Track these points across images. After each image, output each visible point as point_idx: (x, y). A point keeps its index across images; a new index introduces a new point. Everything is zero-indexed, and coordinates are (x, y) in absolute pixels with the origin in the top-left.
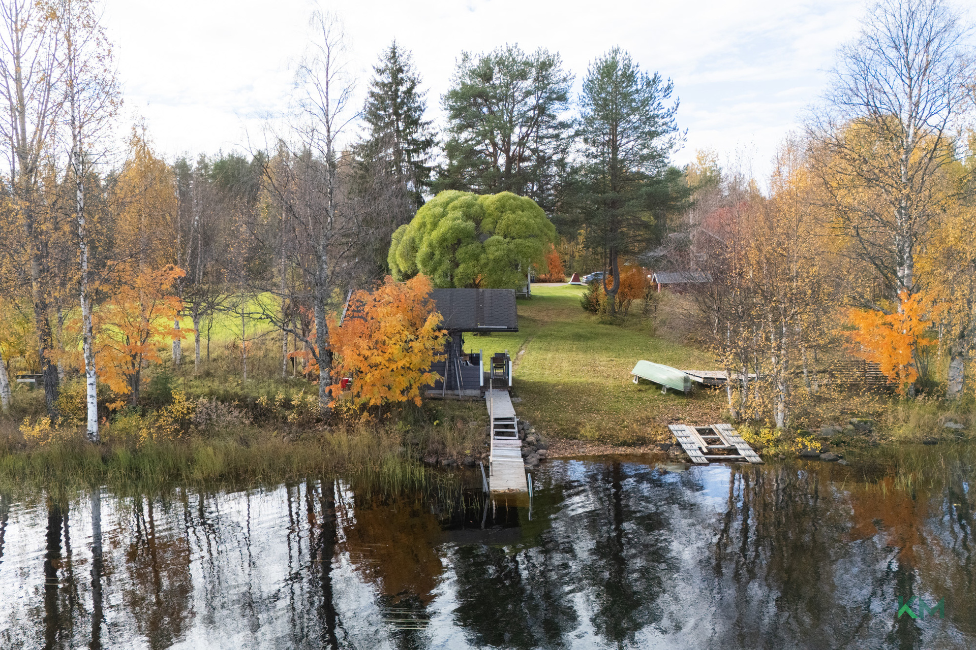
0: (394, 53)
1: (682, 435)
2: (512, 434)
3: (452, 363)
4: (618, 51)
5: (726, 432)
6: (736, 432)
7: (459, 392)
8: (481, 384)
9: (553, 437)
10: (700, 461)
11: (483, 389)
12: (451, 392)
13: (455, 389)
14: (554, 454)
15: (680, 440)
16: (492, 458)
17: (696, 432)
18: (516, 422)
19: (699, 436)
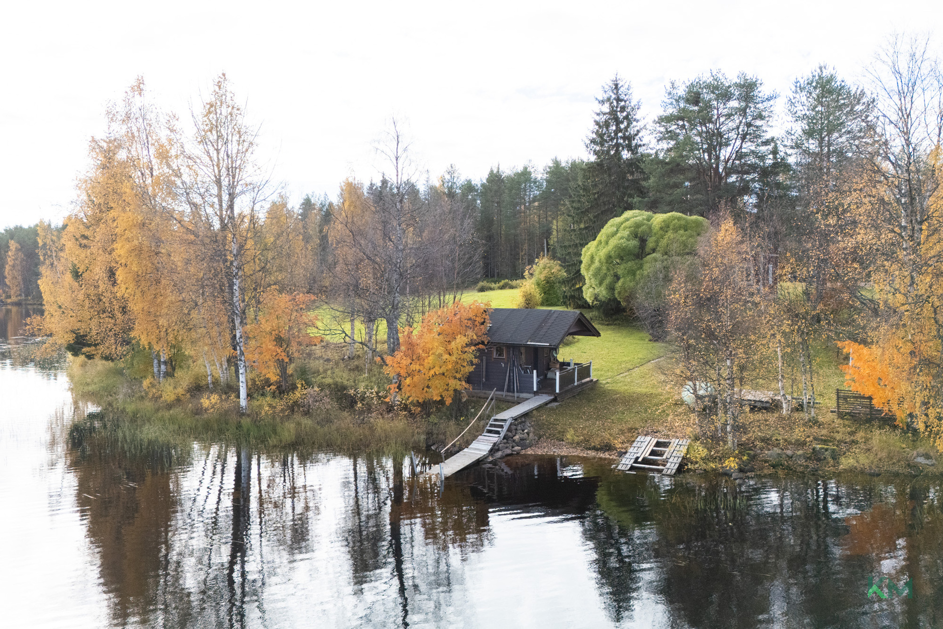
0: (616, 85)
1: (638, 445)
2: (498, 433)
3: (512, 371)
4: (825, 68)
5: (678, 446)
6: (686, 447)
7: (516, 394)
8: (535, 389)
9: (547, 438)
10: (623, 469)
11: (536, 393)
12: (511, 394)
13: (513, 392)
14: (530, 452)
15: (631, 450)
16: (466, 450)
17: (654, 444)
18: (508, 423)
19: (651, 448)
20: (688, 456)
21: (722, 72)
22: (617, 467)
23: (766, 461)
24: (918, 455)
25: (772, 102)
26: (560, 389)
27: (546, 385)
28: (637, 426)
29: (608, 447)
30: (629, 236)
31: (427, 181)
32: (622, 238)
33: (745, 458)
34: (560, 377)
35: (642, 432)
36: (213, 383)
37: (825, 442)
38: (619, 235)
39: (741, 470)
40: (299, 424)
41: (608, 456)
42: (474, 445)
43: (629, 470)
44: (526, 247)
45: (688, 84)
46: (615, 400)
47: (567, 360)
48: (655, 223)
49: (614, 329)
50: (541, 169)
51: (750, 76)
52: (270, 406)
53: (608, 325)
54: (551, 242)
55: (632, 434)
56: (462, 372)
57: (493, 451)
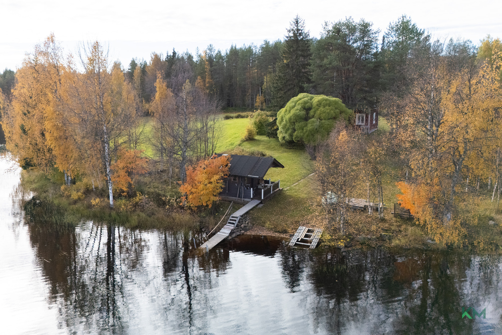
0: (297, 22)
1: (299, 232)
2: (234, 224)
3: (240, 188)
4: (405, 17)
5: (318, 233)
6: (321, 233)
7: (243, 199)
8: (252, 197)
9: (257, 225)
10: (291, 245)
11: (252, 199)
12: (240, 199)
13: (241, 198)
14: (248, 233)
15: (296, 234)
16: (218, 233)
17: (306, 231)
18: (238, 219)
19: (305, 233)
20: (322, 238)
21: (352, 18)
22: (289, 243)
23: (358, 241)
24: (429, 239)
25: (377, 35)
26: (264, 197)
27: (257, 195)
28: (299, 220)
29: (285, 232)
30: (301, 109)
31: (197, 54)
32: (297, 110)
33: (348, 240)
34: (264, 191)
35: (302, 223)
36: (95, 188)
37: (386, 231)
38: (296, 108)
39: (346, 246)
40: (139, 216)
41: (285, 236)
42: (222, 230)
43: (294, 246)
44: (250, 91)
45: (334, 24)
46: (290, 202)
47: (268, 179)
48: (314, 102)
49: (293, 152)
50: (259, 46)
51: (366, 21)
52: (125, 205)
53: (290, 149)
54: (263, 88)
55: (297, 224)
56: (217, 192)
57: (231, 234)
